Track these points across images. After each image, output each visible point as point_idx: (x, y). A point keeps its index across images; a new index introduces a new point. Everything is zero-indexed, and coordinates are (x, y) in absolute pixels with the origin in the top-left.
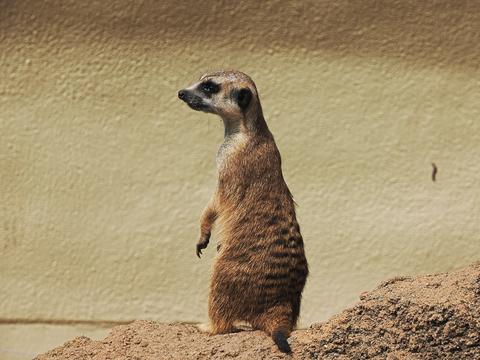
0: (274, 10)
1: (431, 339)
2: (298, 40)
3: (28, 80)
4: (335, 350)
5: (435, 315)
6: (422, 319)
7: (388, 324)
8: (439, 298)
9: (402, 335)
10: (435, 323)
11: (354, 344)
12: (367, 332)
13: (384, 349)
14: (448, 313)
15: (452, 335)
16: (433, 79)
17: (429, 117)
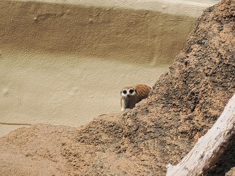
0: (89, 47)
1: (110, 130)
2: (95, 55)
3: (25, 63)
4: (86, 132)
5: (111, 124)
6: (108, 125)
7: (99, 126)
8: (113, 120)
9: (103, 129)
10: (111, 126)
11: (91, 131)
12: (94, 128)
13: (98, 132)
14: (115, 124)
15: (115, 129)
16: (129, 66)
17: (128, 76)
